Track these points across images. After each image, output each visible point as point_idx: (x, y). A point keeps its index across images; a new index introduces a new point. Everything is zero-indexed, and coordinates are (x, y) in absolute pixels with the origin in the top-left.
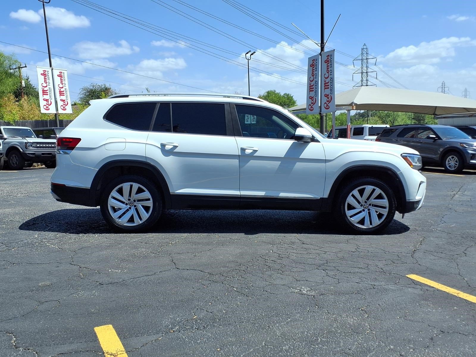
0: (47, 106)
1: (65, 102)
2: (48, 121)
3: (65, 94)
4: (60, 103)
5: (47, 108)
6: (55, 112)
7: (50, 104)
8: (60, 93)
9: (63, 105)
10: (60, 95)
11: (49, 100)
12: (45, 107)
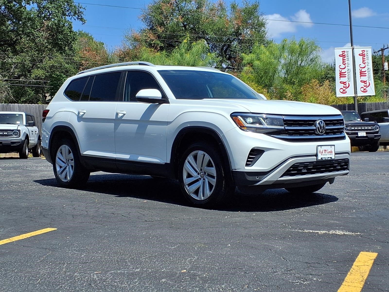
0: (344, 89)
1: (366, 84)
2: (347, 104)
3: (367, 74)
4: (360, 85)
5: (344, 91)
6: (354, 95)
7: (347, 86)
8: (360, 74)
9: (363, 87)
10: (361, 76)
11: (347, 83)
12: (342, 90)
